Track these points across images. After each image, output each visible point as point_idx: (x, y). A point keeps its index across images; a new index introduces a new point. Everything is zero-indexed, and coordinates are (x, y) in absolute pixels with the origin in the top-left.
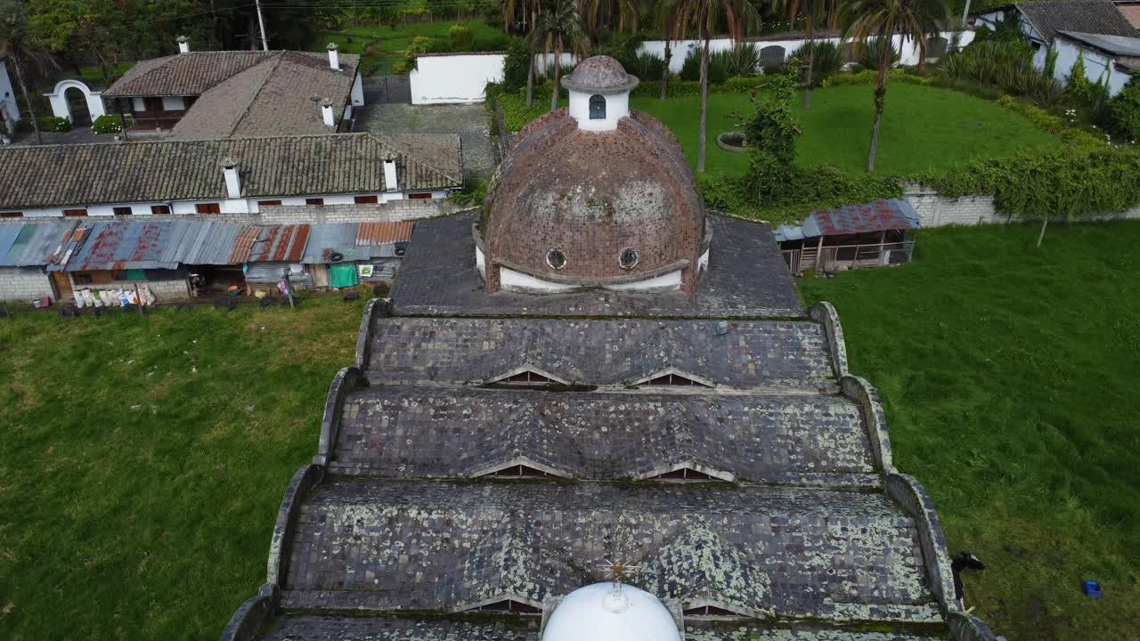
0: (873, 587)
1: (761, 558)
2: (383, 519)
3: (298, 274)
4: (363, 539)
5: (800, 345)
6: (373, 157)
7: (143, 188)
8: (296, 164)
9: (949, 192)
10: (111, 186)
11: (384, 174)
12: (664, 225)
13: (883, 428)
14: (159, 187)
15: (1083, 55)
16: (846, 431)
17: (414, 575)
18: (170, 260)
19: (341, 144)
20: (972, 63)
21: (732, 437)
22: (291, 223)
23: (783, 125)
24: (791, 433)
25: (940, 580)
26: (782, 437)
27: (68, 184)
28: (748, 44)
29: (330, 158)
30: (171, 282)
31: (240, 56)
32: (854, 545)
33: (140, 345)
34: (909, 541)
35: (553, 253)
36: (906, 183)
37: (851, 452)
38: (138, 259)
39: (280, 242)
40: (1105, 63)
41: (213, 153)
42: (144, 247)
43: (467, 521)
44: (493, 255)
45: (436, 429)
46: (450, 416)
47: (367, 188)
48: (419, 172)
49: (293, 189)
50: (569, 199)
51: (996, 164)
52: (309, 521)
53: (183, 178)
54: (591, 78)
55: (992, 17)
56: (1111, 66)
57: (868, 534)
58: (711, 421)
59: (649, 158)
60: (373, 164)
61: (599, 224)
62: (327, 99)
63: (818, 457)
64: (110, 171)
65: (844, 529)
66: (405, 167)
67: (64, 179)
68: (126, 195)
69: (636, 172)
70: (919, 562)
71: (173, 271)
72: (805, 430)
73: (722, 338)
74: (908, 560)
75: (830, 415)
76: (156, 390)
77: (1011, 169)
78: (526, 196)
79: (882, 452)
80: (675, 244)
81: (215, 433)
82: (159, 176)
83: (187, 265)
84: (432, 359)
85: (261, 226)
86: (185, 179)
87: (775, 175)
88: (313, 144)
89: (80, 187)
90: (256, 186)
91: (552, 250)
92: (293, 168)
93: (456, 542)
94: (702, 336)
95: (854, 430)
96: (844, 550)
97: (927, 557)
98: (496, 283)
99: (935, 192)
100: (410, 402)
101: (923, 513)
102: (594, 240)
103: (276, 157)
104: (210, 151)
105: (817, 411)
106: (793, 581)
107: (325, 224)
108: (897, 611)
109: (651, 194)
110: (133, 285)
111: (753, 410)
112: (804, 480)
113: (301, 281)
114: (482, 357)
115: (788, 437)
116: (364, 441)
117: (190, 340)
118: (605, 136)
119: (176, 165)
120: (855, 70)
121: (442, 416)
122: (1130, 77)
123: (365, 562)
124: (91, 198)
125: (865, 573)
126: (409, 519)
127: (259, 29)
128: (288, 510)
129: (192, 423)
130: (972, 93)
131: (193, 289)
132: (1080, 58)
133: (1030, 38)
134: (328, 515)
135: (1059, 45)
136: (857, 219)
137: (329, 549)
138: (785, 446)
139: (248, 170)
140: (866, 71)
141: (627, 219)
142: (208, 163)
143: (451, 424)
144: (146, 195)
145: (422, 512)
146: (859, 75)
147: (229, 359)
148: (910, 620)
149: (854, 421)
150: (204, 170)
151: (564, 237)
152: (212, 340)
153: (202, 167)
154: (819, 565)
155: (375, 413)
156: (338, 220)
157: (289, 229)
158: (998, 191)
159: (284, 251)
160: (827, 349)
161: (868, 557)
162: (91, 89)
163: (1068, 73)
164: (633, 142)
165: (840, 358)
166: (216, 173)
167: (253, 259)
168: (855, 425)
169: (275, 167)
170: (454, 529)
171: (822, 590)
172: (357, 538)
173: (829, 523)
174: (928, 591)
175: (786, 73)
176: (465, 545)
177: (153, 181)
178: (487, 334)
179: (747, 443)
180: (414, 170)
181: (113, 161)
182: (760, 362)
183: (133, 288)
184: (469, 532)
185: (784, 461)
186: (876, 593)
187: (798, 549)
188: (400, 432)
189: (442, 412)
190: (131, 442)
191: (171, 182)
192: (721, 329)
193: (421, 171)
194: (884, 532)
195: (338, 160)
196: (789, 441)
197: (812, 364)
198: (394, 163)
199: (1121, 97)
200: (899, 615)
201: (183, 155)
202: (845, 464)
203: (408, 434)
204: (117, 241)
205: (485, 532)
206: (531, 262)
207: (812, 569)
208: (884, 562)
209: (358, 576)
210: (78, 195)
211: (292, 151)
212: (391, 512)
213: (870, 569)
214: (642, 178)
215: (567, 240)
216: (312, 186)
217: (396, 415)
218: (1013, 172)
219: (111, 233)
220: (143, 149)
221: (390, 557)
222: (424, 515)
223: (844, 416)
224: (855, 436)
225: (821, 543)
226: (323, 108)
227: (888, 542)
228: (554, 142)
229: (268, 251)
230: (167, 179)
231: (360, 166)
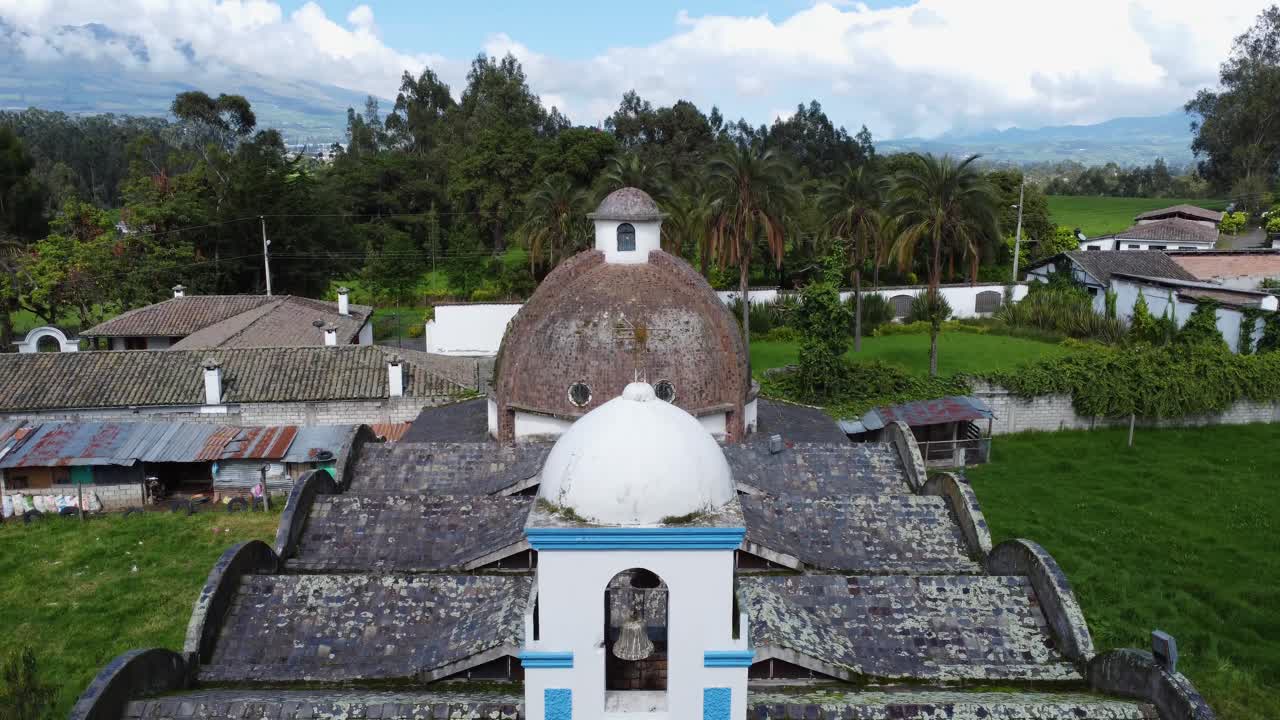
0: (986, 649)
1: (838, 622)
2: (349, 589)
3: (276, 477)
4: (319, 610)
5: (868, 462)
6: (378, 366)
7: (107, 393)
8: (289, 372)
9: (1023, 391)
10: (70, 392)
11: (388, 382)
12: (703, 358)
13: (976, 508)
14: (127, 393)
15: (1143, 292)
16: (933, 521)
17: (384, 648)
18: (125, 457)
19: (342, 355)
20: (1029, 312)
21: (794, 529)
22: (275, 425)
23: (831, 307)
24: (865, 524)
25: (1070, 628)
26: (854, 528)
27: (21, 389)
28: (791, 296)
29: (328, 367)
30: (123, 487)
31: (242, 299)
32: (955, 605)
33: (72, 545)
34: (1025, 600)
35: (576, 389)
36: (974, 381)
37: (940, 543)
38: (89, 456)
39: (260, 442)
40: (1166, 296)
41: (194, 362)
42: (97, 446)
43: (458, 588)
44: (508, 398)
45: (425, 527)
46: (444, 513)
47: (367, 395)
48: (429, 381)
49: (282, 395)
50: (595, 325)
51: (1069, 361)
52: (250, 592)
53: (156, 385)
54: (619, 206)
55: (1043, 271)
56: (1174, 298)
57: (971, 593)
58: (767, 513)
59: (684, 289)
60: (376, 373)
61: (628, 352)
62: (331, 324)
63: (901, 548)
64: (72, 378)
65: (941, 590)
66: (413, 376)
67: (17, 385)
68: (87, 401)
69: (670, 300)
70: (1041, 622)
71: (127, 467)
72: (882, 521)
73: (776, 456)
74: (1027, 620)
75: (910, 506)
76: (82, 589)
77: (1085, 365)
78: (546, 326)
79: (978, 533)
80: (717, 381)
81: (147, 627)
82: (129, 383)
83: (146, 462)
84: (428, 481)
85: (239, 428)
86: (159, 386)
87: (827, 364)
88: (311, 355)
89: (34, 393)
90: (239, 393)
91: (575, 384)
92: (285, 375)
93: (442, 612)
94: (753, 456)
95: (941, 520)
96: (944, 612)
97: (1048, 614)
98: (510, 436)
99: (1007, 392)
100: (395, 500)
101: (1037, 560)
102: (623, 370)
103: (267, 365)
104: (192, 360)
105: (894, 502)
106: (883, 645)
107: (315, 426)
108: (1021, 670)
109: (687, 323)
110: (76, 490)
111: (817, 501)
112: (886, 567)
113: (281, 486)
114: (490, 478)
115: (861, 528)
116: (334, 540)
117: (136, 541)
118: (634, 269)
119: (150, 372)
120: (907, 321)
121: (435, 513)
122: (1195, 306)
123: (319, 635)
124: (44, 402)
125: (973, 635)
126: (381, 587)
127: (265, 287)
128: (224, 569)
129: (122, 618)
130: (1033, 338)
131: (148, 496)
132: (1140, 295)
133: (1085, 284)
134: (277, 585)
135: (1117, 287)
136: (923, 412)
137: (274, 621)
138: (860, 537)
139: (233, 377)
140: (918, 322)
141: (661, 346)
142: (187, 371)
143: (445, 520)
144: (110, 400)
145: (400, 580)
146: (911, 326)
147: (181, 557)
148: (1039, 678)
149: (941, 511)
150: (181, 377)
151: (588, 367)
152: (162, 541)
153: (180, 374)
154: (913, 628)
155: (352, 512)
156: (331, 421)
157: (273, 431)
158: (1076, 390)
159: (263, 450)
160: (900, 466)
161: (975, 618)
162: (68, 338)
163: (1131, 312)
164: (665, 274)
165: (917, 467)
166: (195, 380)
167: (225, 456)
168: (943, 515)
169: (264, 375)
170: (440, 597)
171: (921, 655)
172: (312, 609)
173: (921, 584)
174: (1058, 652)
175: (830, 253)
176: (453, 614)
177: (120, 387)
178: (496, 457)
179: (813, 535)
180: (422, 380)
181: (78, 369)
182: (822, 480)
183: (76, 494)
184: (460, 601)
185: (860, 552)
186: (991, 657)
187: (886, 611)
188: (380, 530)
189: (434, 510)
190: (39, 637)
191: (141, 388)
192: (773, 443)
193: (431, 379)
194: (991, 592)
195: (337, 369)
196: (864, 533)
197: (884, 480)
198: (400, 366)
199: (1190, 325)
200: (1024, 673)
201: (160, 364)
202: (935, 555)
203: (391, 532)
204: (66, 439)
205: (480, 601)
206: (551, 401)
207: (905, 632)
208: (996, 622)
209: (307, 652)
210: (30, 399)
211: (286, 360)
212: (360, 581)
213: (980, 631)
214: (676, 305)
215: (593, 370)
216: (304, 392)
217: (377, 514)
218: (1088, 369)
219: (61, 433)
220: (115, 358)
221: (354, 629)
222: (402, 583)
223: (926, 506)
224: (944, 527)
225: (914, 604)
226: (326, 333)
227: (998, 602)
228: (578, 273)
229: (245, 449)
230: (137, 386)
231: (362, 374)
